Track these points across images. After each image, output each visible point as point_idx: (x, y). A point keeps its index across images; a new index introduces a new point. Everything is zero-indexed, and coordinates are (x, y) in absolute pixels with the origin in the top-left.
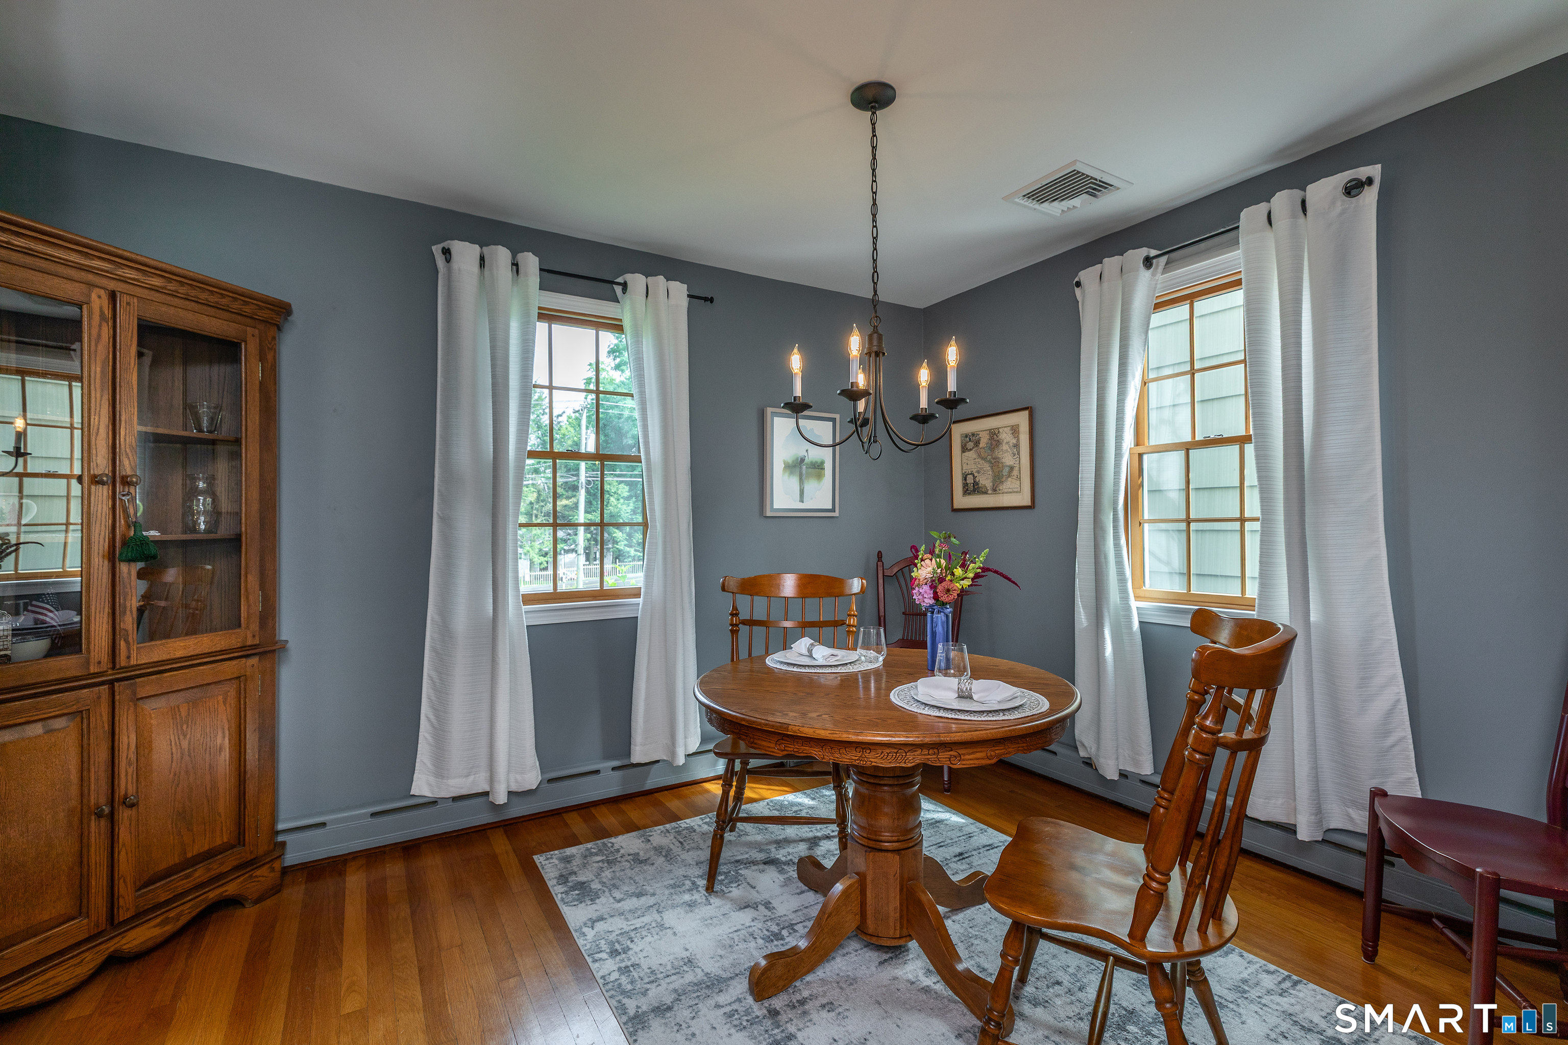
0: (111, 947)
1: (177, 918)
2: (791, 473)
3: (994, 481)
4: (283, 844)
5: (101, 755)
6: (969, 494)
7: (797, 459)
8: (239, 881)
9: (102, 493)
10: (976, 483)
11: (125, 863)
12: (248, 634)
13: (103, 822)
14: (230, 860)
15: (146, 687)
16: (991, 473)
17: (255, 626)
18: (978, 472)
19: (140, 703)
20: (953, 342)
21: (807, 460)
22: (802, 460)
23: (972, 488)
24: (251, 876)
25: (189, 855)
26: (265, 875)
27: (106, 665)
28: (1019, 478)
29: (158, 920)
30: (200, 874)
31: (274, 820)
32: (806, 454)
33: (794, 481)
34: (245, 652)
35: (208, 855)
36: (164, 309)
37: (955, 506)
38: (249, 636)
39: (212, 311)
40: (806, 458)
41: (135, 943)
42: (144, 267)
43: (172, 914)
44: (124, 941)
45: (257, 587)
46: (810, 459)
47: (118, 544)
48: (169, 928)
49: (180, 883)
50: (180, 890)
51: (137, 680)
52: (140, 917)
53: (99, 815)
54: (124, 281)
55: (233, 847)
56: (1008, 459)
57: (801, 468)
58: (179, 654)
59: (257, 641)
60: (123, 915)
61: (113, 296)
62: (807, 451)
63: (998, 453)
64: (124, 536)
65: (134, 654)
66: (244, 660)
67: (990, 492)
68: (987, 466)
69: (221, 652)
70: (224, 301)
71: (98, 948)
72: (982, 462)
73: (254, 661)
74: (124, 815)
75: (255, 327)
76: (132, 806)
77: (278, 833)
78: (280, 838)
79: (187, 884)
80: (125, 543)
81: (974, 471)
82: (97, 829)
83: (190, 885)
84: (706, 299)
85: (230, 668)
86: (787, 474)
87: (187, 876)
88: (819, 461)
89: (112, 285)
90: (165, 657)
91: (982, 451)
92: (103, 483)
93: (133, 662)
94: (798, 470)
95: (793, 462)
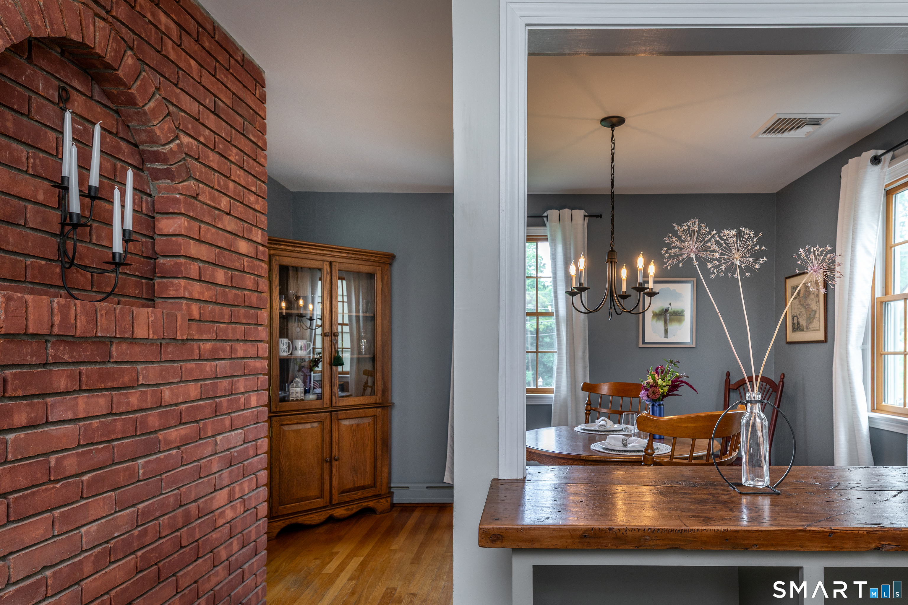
0: (331, 512)
1: (352, 509)
2: (658, 319)
3: (807, 322)
4: (393, 493)
5: (327, 438)
6: (795, 331)
7: (663, 310)
8: (375, 501)
9: (328, 339)
10: (798, 323)
11: (335, 483)
12: (377, 398)
13: (328, 464)
14: (369, 493)
15: (342, 415)
16: (805, 315)
17: (380, 395)
18: (799, 315)
19: (340, 421)
20: (641, 255)
21: (670, 310)
22: (667, 310)
23: (797, 328)
24: (378, 502)
25: (356, 486)
26: (383, 504)
27: (329, 405)
28: (819, 320)
29: (346, 508)
30: (360, 494)
31: (389, 481)
32: (670, 306)
33: (661, 324)
34: (376, 406)
35: (363, 488)
36: (347, 265)
37: (789, 340)
38: (378, 399)
39: (363, 263)
40: (670, 309)
41: (338, 514)
42: (340, 251)
43: (350, 507)
44: (334, 512)
45: (381, 378)
46: (673, 310)
47: (333, 359)
48: (349, 513)
49: (353, 496)
50: (353, 499)
51: (339, 412)
52: (340, 504)
53: (327, 461)
54: (334, 256)
55: (372, 487)
56: (814, 307)
57: (665, 316)
58: (352, 403)
59: (381, 401)
60: (334, 502)
61: (331, 263)
62: (670, 304)
63: (809, 301)
64: (334, 356)
65: (337, 402)
66: (376, 409)
67: (805, 330)
68: (803, 311)
69: (367, 404)
70: (368, 258)
71: (326, 512)
72: (801, 307)
73: (380, 410)
74: (335, 463)
75: (379, 266)
76: (336, 460)
77: (391, 487)
78: (392, 490)
79: (355, 497)
80: (334, 358)
81: (798, 313)
82: (326, 466)
83: (356, 498)
84: (597, 216)
85: (370, 411)
86: (655, 320)
87: (355, 494)
88: (680, 310)
89: (330, 259)
90: (348, 404)
91: (802, 299)
92: (327, 336)
93: (337, 405)
94: (663, 318)
95: (660, 312)
